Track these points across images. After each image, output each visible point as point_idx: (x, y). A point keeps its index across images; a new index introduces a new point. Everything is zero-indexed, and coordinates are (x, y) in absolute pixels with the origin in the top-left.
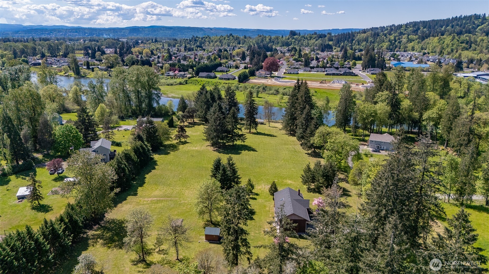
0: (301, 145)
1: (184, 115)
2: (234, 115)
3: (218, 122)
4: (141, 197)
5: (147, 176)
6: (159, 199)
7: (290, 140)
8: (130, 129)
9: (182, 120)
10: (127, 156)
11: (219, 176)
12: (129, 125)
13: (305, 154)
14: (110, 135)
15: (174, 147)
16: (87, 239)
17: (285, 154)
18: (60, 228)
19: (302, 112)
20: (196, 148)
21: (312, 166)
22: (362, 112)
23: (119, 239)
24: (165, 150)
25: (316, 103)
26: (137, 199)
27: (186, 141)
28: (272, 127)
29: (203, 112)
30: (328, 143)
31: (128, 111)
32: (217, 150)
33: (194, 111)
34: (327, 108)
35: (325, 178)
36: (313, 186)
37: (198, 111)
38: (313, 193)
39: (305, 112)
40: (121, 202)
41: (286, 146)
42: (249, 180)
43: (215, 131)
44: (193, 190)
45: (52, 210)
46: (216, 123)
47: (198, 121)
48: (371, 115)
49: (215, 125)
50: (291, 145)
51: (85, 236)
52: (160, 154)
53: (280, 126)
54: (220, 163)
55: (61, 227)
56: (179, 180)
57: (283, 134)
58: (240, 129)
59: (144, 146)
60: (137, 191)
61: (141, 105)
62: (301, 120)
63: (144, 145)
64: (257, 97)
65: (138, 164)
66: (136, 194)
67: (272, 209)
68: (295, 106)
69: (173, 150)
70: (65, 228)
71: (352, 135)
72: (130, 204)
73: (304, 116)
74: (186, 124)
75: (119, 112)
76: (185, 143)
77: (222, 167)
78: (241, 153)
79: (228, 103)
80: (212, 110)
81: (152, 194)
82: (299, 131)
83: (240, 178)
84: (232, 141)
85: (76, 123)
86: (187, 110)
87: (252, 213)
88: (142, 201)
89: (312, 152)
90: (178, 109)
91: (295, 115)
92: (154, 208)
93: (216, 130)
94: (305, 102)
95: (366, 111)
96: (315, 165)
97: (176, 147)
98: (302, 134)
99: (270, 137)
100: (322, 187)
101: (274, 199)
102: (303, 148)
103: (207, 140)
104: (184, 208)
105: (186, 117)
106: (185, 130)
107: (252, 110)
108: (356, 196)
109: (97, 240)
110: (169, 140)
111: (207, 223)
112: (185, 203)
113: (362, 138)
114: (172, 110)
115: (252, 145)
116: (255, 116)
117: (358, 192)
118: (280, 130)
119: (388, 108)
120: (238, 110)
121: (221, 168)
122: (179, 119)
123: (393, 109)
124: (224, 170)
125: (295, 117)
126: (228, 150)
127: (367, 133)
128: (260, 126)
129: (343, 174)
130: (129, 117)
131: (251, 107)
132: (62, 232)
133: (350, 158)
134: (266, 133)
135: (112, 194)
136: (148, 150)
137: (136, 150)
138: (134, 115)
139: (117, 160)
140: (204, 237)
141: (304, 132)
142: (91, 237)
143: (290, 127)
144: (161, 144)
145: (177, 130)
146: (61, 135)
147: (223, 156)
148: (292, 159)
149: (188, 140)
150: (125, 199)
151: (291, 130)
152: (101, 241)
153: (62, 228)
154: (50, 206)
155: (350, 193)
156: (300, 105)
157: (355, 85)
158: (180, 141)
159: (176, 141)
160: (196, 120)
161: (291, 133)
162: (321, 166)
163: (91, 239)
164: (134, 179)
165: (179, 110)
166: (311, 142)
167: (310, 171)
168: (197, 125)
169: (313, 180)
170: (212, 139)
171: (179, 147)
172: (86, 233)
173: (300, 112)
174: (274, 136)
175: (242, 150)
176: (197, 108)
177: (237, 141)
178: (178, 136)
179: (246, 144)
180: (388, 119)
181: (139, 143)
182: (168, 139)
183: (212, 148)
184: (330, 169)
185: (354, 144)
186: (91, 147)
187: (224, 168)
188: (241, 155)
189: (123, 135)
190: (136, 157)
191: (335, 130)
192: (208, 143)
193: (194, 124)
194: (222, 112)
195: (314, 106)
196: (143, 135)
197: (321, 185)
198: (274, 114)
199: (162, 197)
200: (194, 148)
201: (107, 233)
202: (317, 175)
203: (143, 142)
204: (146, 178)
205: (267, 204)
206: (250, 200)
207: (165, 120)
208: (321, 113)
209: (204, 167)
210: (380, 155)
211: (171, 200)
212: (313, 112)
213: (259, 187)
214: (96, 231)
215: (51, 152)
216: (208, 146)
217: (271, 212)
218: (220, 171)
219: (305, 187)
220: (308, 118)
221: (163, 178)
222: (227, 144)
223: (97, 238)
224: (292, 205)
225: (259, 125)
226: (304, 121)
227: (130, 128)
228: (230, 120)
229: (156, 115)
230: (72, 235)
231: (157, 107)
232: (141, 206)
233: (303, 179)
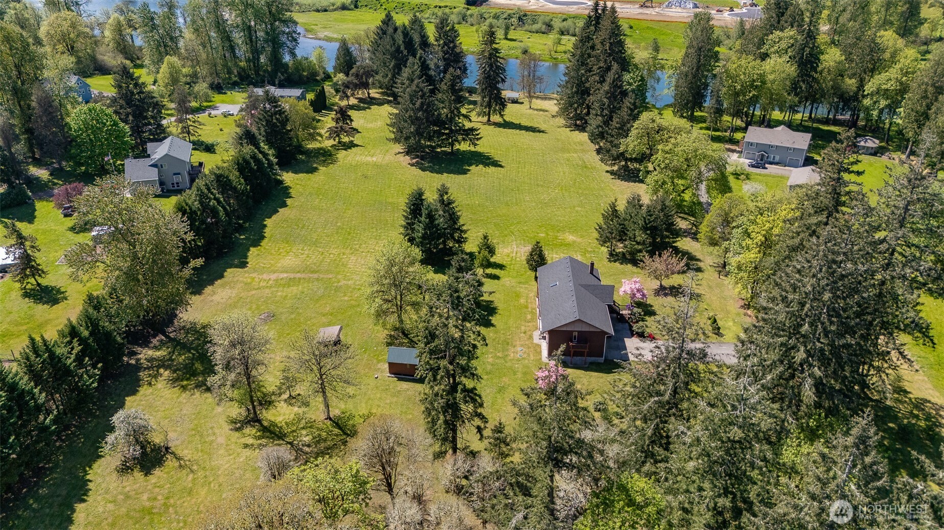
0: (599, 151)
1: (348, 82)
2: (453, 86)
3: (420, 101)
4: (255, 271)
5: (268, 222)
6: (292, 276)
7: (575, 140)
8: (235, 113)
9: (344, 93)
10: (221, 181)
11: (420, 229)
12: (233, 102)
13: (605, 173)
14: (191, 128)
15: (326, 156)
16: (138, 367)
17: (562, 173)
18: (69, 354)
19: (602, 76)
20: (374, 159)
21: (621, 206)
22: (734, 78)
23: (206, 369)
24: (308, 162)
25: (633, 58)
26: (247, 275)
27: (352, 141)
28: (537, 110)
29: (387, 75)
30: (660, 152)
31: (230, 72)
32: (417, 162)
33: (369, 73)
34: (656, 66)
35: (648, 232)
36: (620, 248)
37: (377, 74)
38: (621, 264)
39: (608, 79)
40: (211, 282)
41: (566, 155)
42: (485, 237)
43: (413, 123)
44: (366, 256)
45: (66, 299)
46: (414, 104)
47: (377, 96)
48: (752, 86)
49: (413, 110)
50: (576, 151)
51: (133, 362)
52: (296, 172)
53: (552, 106)
54: (422, 200)
55: (72, 349)
56: (337, 233)
57: (559, 127)
58: (466, 117)
59: (260, 156)
60: (246, 257)
61: (258, 59)
62: (599, 96)
63: (261, 152)
64: (506, 40)
65: (248, 197)
66: (243, 265)
67: (531, 302)
68: (588, 64)
69: (324, 163)
70: (81, 351)
71: (708, 129)
72: (230, 288)
73: (606, 87)
74: (353, 101)
75: (211, 74)
76: (351, 145)
77: (427, 209)
78: (469, 170)
79: (441, 54)
80: (406, 72)
81: (279, 265)
82: (594, 122)
83: (465, 232)
84: (449, 144)
85: (114, 100)
86: (353, 71)
87: (490, 309)
88: (257, 280)
89: (620, 169)
90: (335, 68)
91: (587, 85)
92: (281, 296)
93: (414, 120)
94: (610, 55)
95: (742, 77)
96: (628, 202)
97: (330, 155)
98: (600, 129)
99: (531, 133)
100: (640, 251)
101: (536, 278)
102: (602, 160)
103: (396, 140)
104: (346, 298)
105: (351, 86)
106: (349, 116)
107: (494, 72)
108: (713, 269)
109: (158, 371)
110: (316, 140)
111: (393, 333)
112: (348, 287)
113: (727, 134)
114: (324, 68)
115: (493, 151)
116: (500, 86)
117: (716, 261)
118: (553, 116)
119: (792, 70)
120: (464, 70)
121: (424, 212)
122: (337, 91)
123: (801, 70)
124: (430, 216)
125: (587, 88)
126: (440, 165)
127: (739, 123)
128: (510, 109)
129: (685, 219)
130: (234, 85)
131: (491, 66)
132: (74, 361)
133: (703, 187)
135: (187, 272)
136: (270, 164)
137: (242, 166)
138: (244, 80)
139: (198, 191)
140: (387, 366)
141: (606, 123)
142: (145, 364)
143: (576, 110)
144: (300, 149)
145: (334, 116)
146: (80, 129)
147: (431, 177)
148: (577, 184)
149: (357, 139)
150: (221, 276)
151: (578, 117)
152: (167, 374)
153: (74, 352)
154: (63, 290)
155: (701, 264)
156: (599, 60)
157: (716, 12)
158: (340, 142)
159: (331, 142)
160: (374, 93)
161: (576, 125)
162: (641, 206)
163: (145, 369)
164: (240, 229)
165: (338, 69)
166: (622, 149)
167: (617, 217)
168: (375, 104)
169: (622, 235)
170: (407, 138)
171: (338, 156)
172: (135, 353)
173: (597, 78)
174: (540, 131)
175: (470, 165)
176: (375, 68)
177: (460, 144)
178: (336, 132)
179: (479, 149)
180: (789, 94)
181: (248, 149)
182: (312, 137)
183: (408, 158)
184: (661, 214)
185: (716, 155)
186: (149, 156)
187: (431, 211)
188: (468, 175)
189: (221, 126)
190: (242, 180)
191: (674, 123)
192: (399, 148)
193: (369, 102)
194: (427, 75)
195: (628, 64)
196: (259, 129)
197: (640, 247)
198: (541, 79)
199: (299, 272)
200: (369, 159)
201: (180, 355)
202: (630, 226)
203: (258, 147)
204: (265, 226)
205: (522, 289)
206: (484, 280)
207: (307, 91)
208: (642, 79)
209: (390, 203)
210: (765, 175)
211: (317, 279)
212: (627, 77)
213: (506, 250)
214: (156, 348)
215: (67, 166)
216: (399, 153)
217: (530, 310)
218: (423, 219)
219: (604, 250)
220: (615, 91)
221: (303, 227)
222: (439, 150)
223: (159, 367)
224: (577, 298)
225: (509, 106)
226: (605, 100)
227: (234, 109)
228: (444, 97)
229: (290, 82)
230: (100, 365)
231: (292, 62)
232: (254, 292)
233: (599, 232)
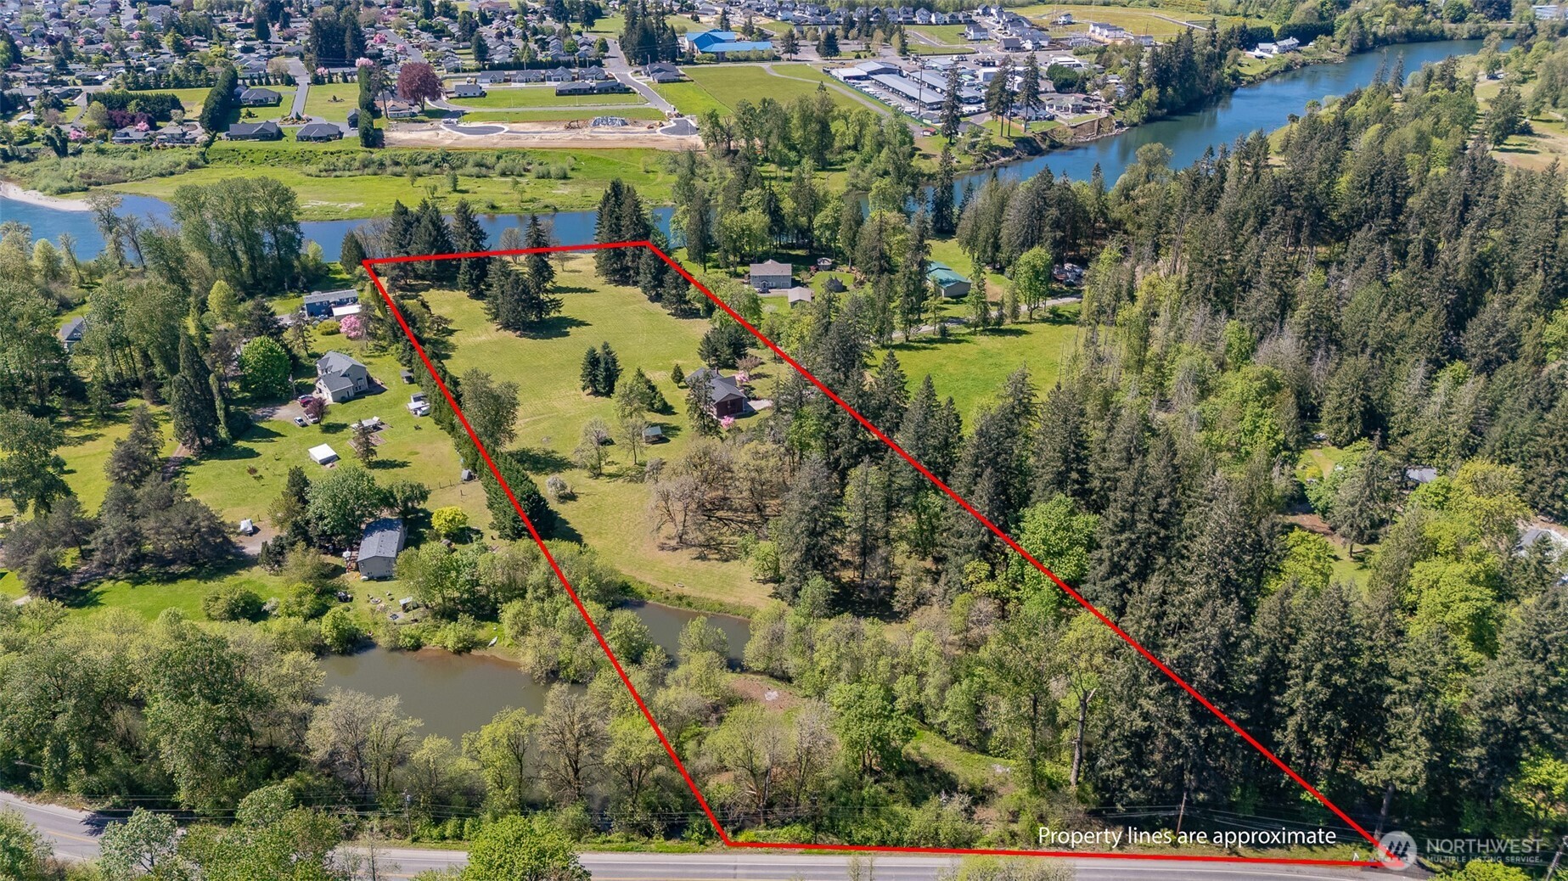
0: (652, 299)
20: (484, 338)
22: (730, 230)
27: (446, 328)
28: (571, 272)
32: (522, 334)
41: (628, 307)
42: (638, 370)
47: (413, 282)
48: (743, 233)
53: (580, 266)
57: (602, 284)
64: (455, 190)
76: (452, 331)
78: (569, 332)
89: (677, 310)
95: (735, 227)
99: (586, 293)
102: (660, 306)
108: (770, 362)
110: (426, 332)
113: (732, 269)
115: (571, 314)
118: (595, 276)
123: (772, 217)
131: (538, 244)
134: (572, 286)
146: (260, 360)
155: (763, 360)
157: (645, 129)
158: (438, 331)
161: (615, 280)
162: (723, 332)
168: (420, 290)
171: (450, 342)
174: (592, 291)
175: (565, 328)
177: (548, 313)
183: (509, 332)
184: (732, 336)
188: (572, 336)
192: (493, 325)
193: (412, 289)
197: (729, 357)
210: (773, 297)
211: (550, 417)
216: (498, 329)
231: (297, 262)
